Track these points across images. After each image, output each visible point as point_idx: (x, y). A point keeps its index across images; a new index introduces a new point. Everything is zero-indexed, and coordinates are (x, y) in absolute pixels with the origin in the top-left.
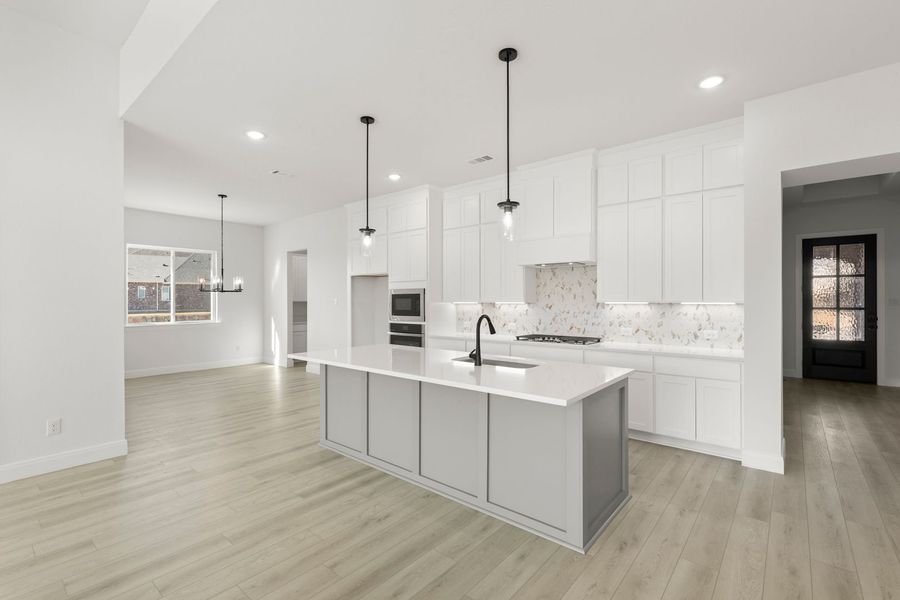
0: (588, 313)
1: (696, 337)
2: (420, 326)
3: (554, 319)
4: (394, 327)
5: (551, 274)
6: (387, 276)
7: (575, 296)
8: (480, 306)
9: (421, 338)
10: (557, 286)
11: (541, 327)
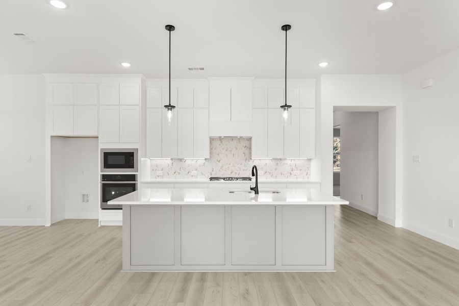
0: (241, 164)
1: (291, 174)
2: (135, 175)
3: (221, 168)
4: (105, 177)
5: (220, 142)
6: (98, 137)
7: (234, 155)
8: (171, 161)
9: (134, 184)
10: (223, 149)
11: (213, 173)
